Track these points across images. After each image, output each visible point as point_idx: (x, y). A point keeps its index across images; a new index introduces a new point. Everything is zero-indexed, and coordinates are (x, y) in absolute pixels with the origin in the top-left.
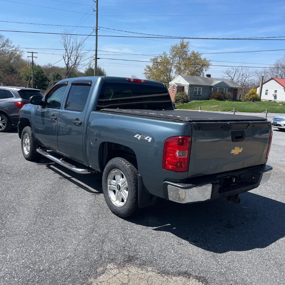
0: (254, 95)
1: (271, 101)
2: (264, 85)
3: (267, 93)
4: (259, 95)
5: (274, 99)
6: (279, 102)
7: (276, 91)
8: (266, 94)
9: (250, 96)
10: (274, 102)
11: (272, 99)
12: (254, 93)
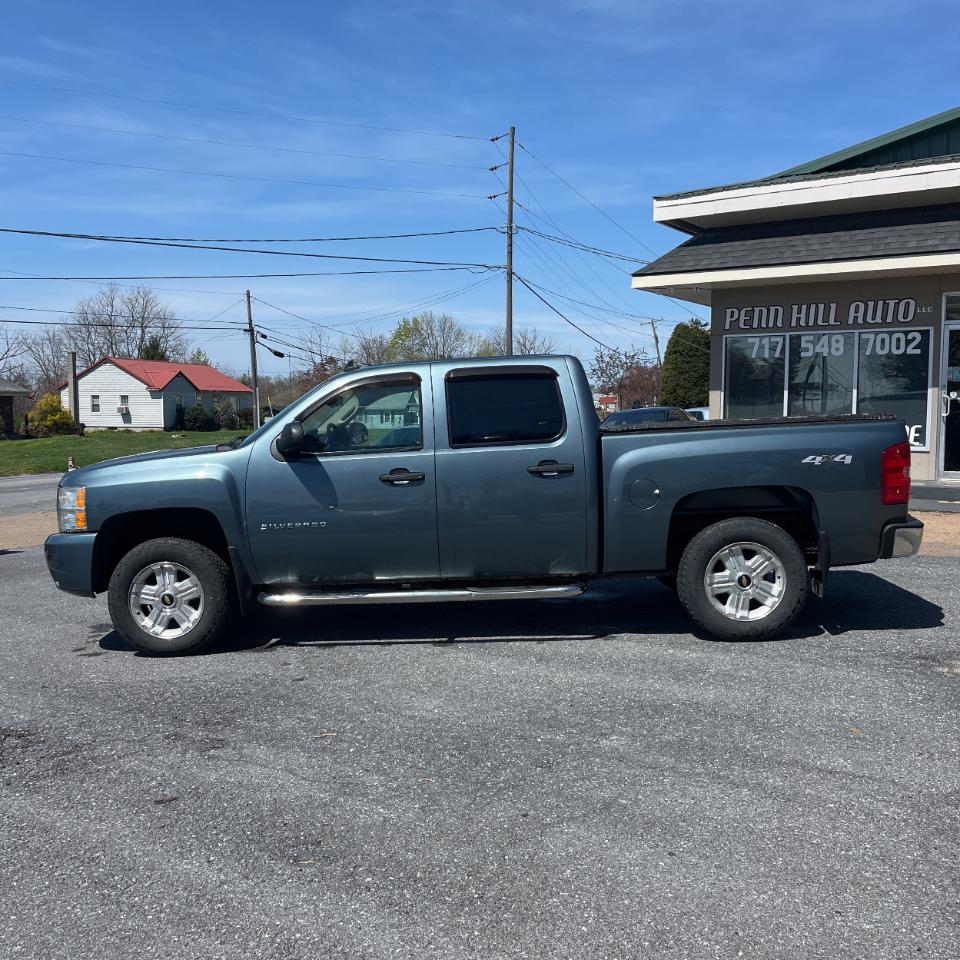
0: (58, 416)
1: (116, 428)
2: (80, 382)
3: (98, 405)
4: (73, 414)
5: (125, 422)
6: (141, 430)
7: (124, 398)
8: (95, 408)
9: (44, 418)
10: (124, 432)
11: (118, 422)
12: (56, 409)
